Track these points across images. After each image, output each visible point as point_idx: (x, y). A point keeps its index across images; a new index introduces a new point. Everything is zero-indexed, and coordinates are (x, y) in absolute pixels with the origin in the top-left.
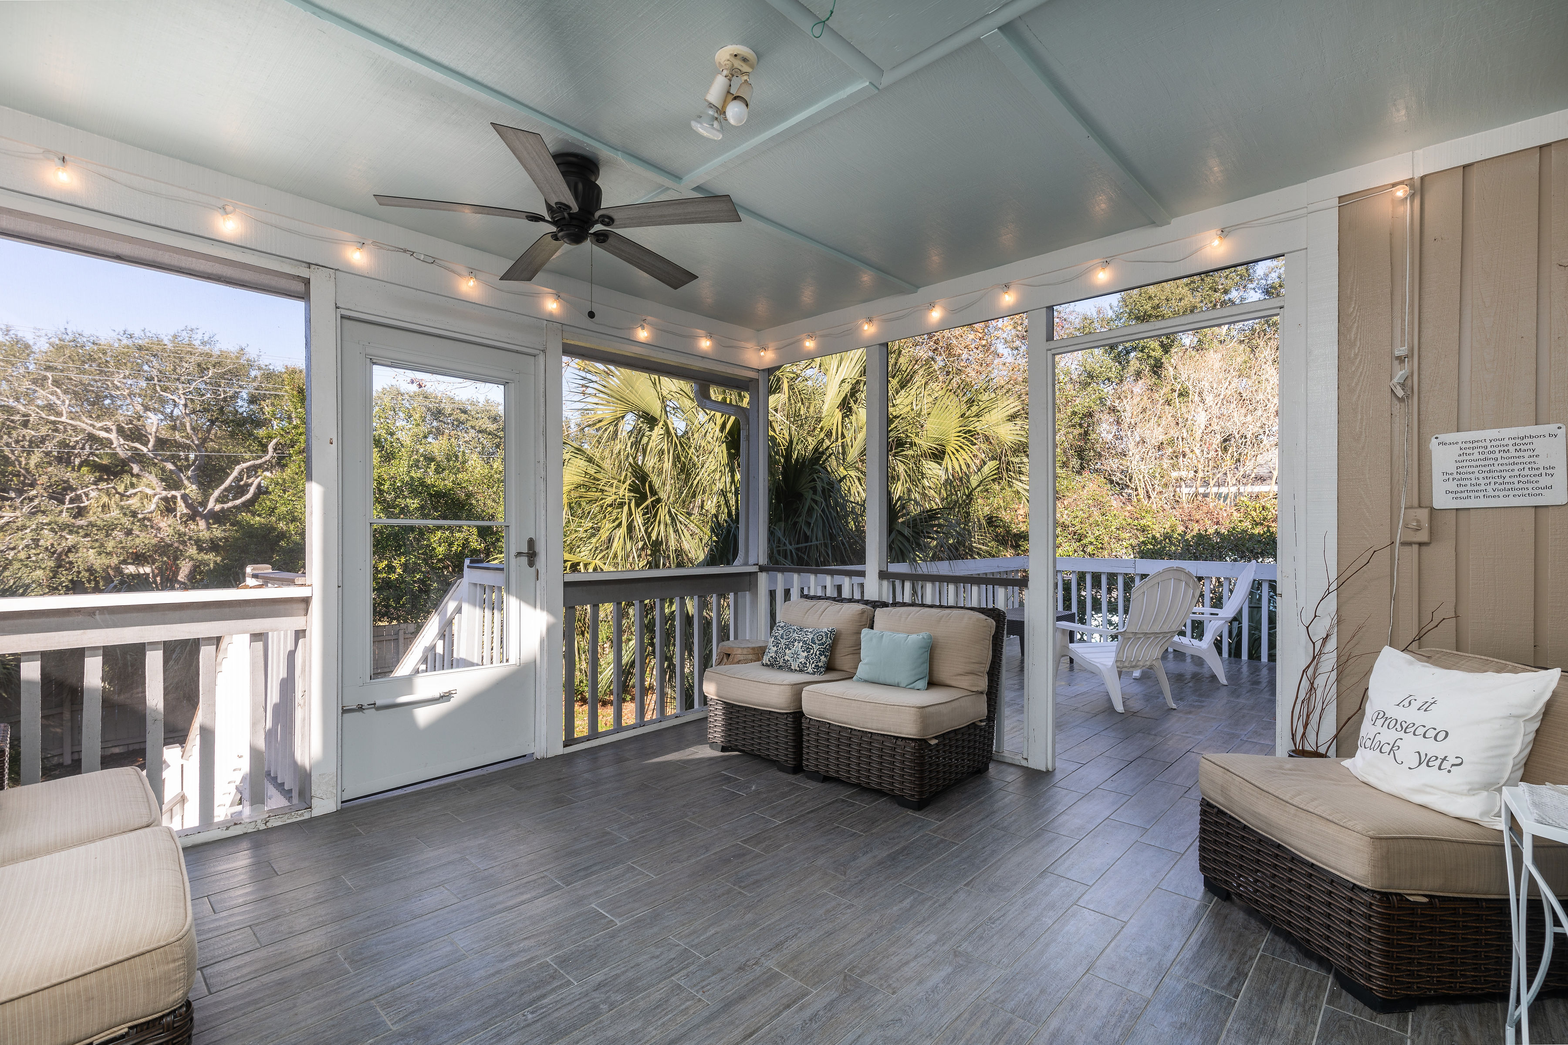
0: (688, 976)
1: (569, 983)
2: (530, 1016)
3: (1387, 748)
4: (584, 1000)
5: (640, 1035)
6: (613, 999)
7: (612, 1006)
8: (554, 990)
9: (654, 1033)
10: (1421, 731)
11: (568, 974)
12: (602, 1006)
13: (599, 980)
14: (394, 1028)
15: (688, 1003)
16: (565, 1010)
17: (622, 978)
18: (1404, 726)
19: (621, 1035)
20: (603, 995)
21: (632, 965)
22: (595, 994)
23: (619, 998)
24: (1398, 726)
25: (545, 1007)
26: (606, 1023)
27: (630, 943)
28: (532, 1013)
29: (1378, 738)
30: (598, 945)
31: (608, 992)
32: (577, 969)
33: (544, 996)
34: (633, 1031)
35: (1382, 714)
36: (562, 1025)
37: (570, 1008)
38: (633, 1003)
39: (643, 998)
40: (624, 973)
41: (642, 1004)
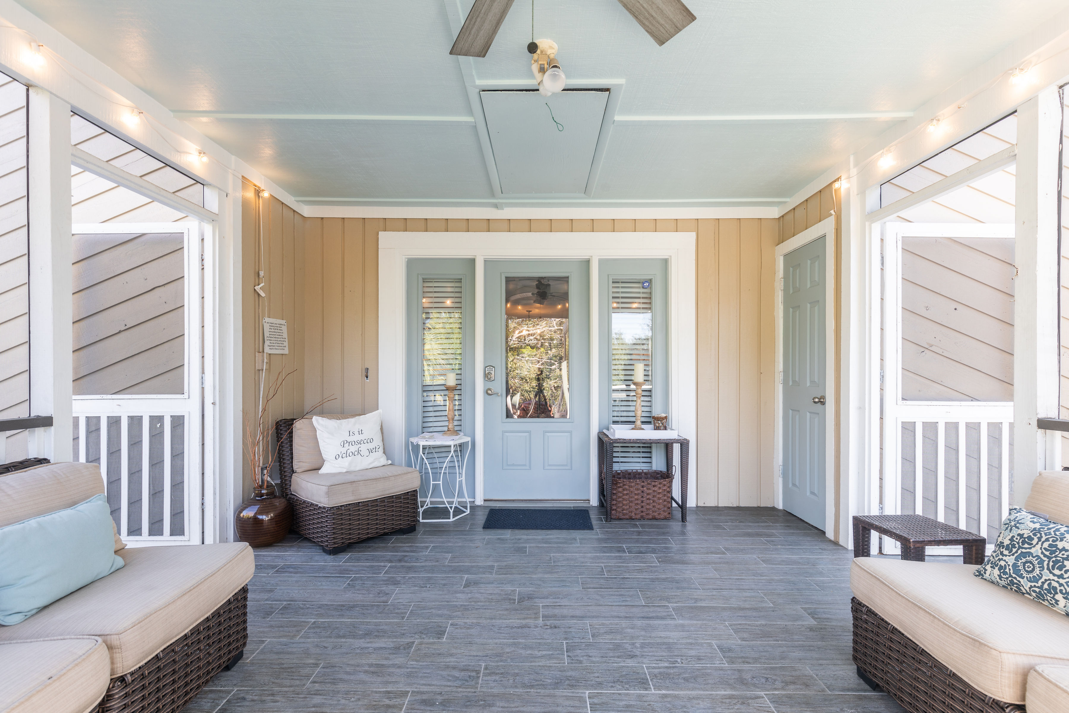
0: (583, 638)
1: (648, 668)
2: (679, 660)
3: (356, 453)
4: (646, 654)
5: (630, 626)
6: (630, 647)
7: (633, 644)
8: (659, 668)
9: (624, 624)
10: (365, 441)
11: (646, 674)
12: (639, 646)
13: (630, 660)
14: (762, 693)
15: (597, 627)
16: (658, 653)
17: (617, 655)
18: (359, 442)
19: (639, 630)
20: (634, 651)
21: (605, 659)
22: (638, 653)
23: (628, 645)
24: (356, 443)
25: (668, 661)
26: (642, 638)
27: (593, 673)
28: (677, 661)
29: (348, 452)
30: (614, 682)
31: (630, 651)
32: (638, 673)
33: (667, 667)
34: (632, 629)
35: (345, 442)
36: (664, 647)
37: (656, 654)
38: (623, 640)
39: (616, 639)
40: (614, 657)
41: (618, 637)
